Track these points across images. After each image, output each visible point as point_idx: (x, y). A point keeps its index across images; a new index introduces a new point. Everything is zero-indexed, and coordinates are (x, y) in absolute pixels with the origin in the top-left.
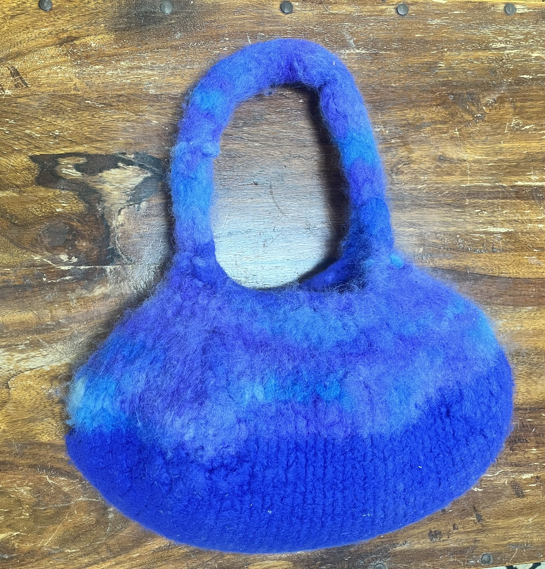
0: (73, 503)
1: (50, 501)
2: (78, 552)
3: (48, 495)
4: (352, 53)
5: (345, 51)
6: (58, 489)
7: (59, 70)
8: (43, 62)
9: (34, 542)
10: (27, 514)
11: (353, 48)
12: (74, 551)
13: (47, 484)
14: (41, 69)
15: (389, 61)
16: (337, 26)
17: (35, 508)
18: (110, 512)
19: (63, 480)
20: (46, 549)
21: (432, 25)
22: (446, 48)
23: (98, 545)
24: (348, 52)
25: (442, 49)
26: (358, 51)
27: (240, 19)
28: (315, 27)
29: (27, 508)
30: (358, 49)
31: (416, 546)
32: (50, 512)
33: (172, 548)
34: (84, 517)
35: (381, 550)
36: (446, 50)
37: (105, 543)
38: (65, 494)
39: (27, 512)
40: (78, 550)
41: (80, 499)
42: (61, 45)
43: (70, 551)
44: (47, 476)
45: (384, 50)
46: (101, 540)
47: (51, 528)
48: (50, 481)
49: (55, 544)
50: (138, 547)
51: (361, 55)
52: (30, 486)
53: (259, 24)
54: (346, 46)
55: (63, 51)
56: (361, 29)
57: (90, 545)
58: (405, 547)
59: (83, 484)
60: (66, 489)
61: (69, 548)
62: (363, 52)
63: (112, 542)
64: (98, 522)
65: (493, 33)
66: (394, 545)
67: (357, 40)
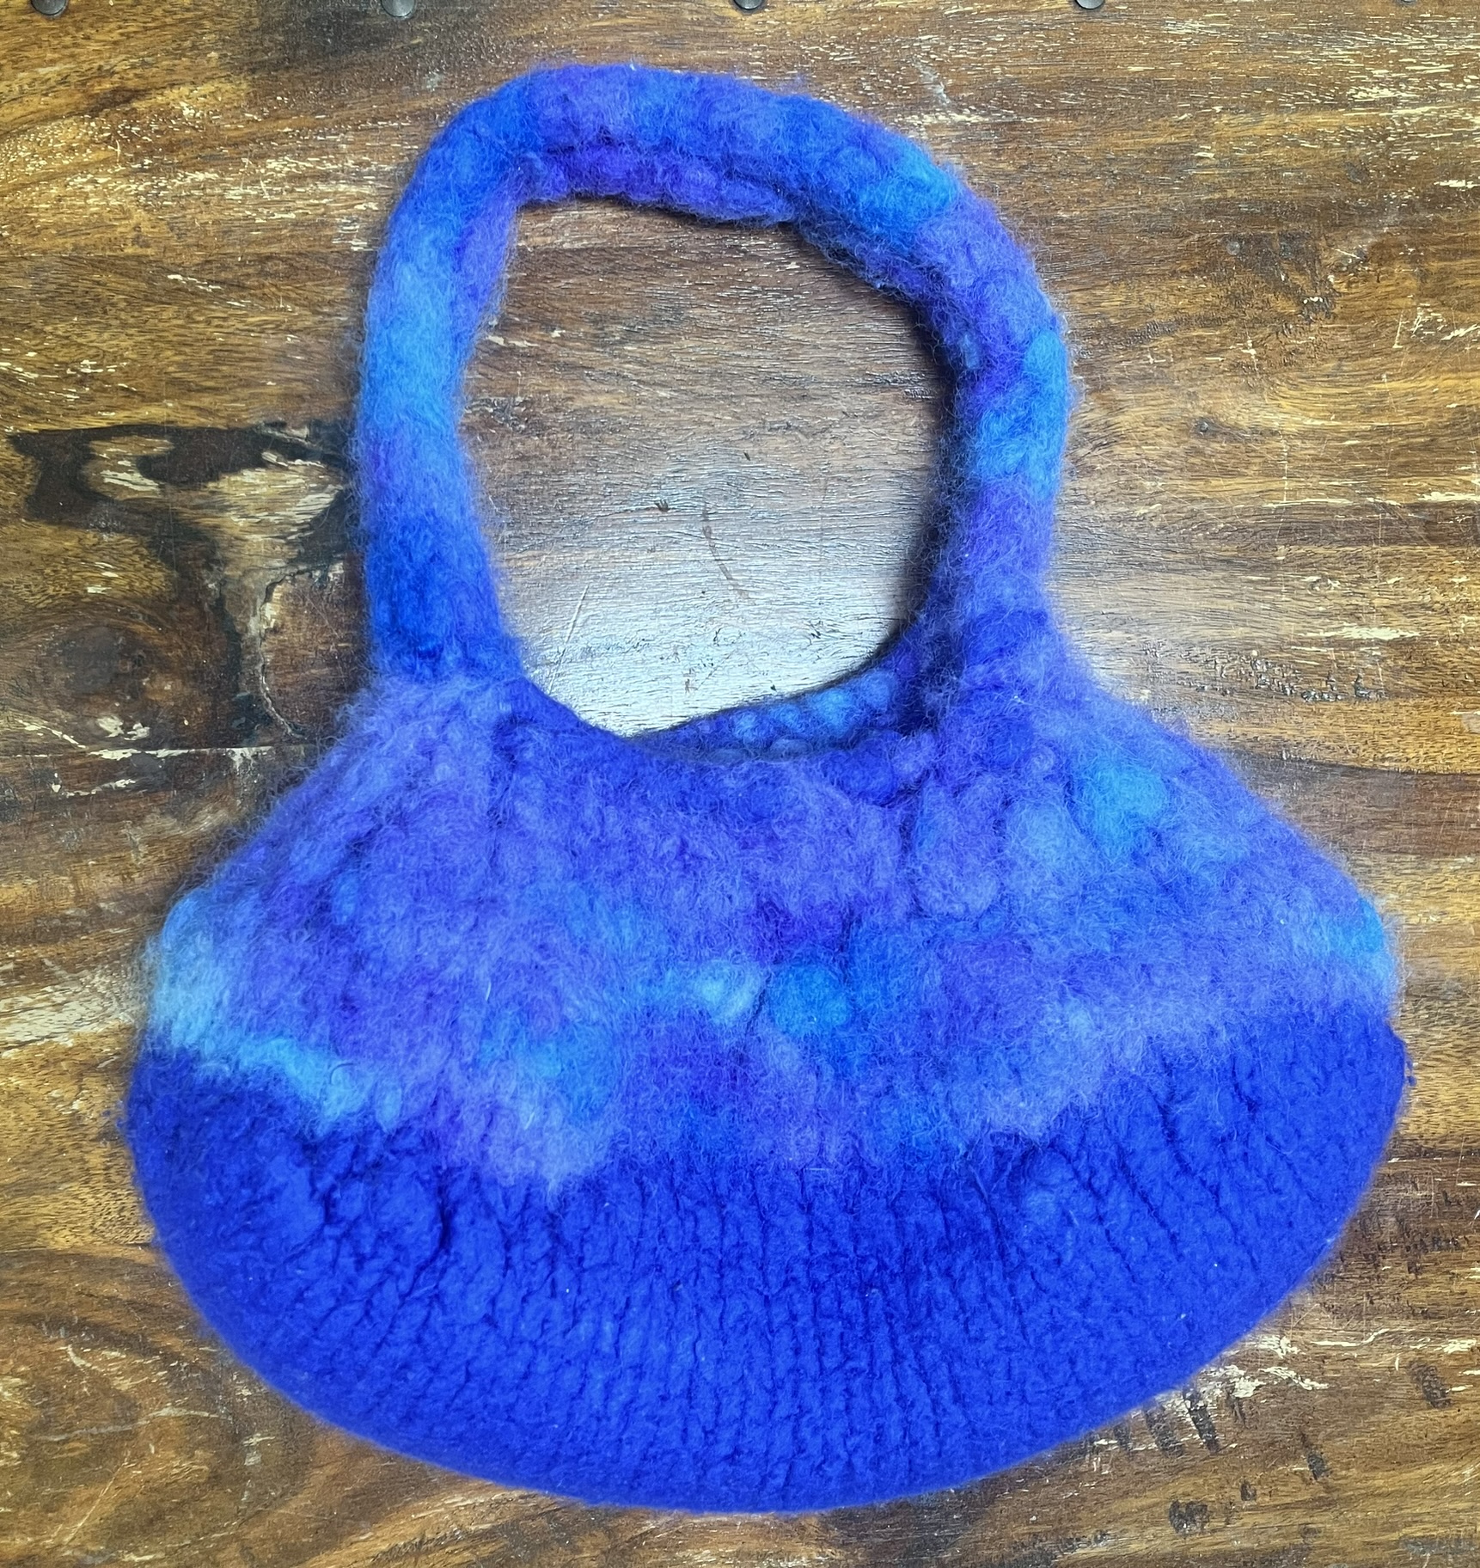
0: (142, 1422)
1: (79, 1418)
2: (161, 1560)
3: (72, 1400)
4: (941, 125)
5: (921, 118)
6: (102, 1384)
7: (89, 188)
8: (43, 162)
9: (34, 1533)
10: (15, 1455)
11: (944, 110)
12: (147, 1558)
13: (71, 1370)
14: (37, 183)
15: (1049, 146)
16: (899, 44)
17: (35, 1437)
18: (249, 1446)
19: (116, 1359)
20: (68, 1553)
21: (1175, 37)
22: (1219, 102)
23: (218, 1541)
24: (928, 119)
25: (1206, 106)
26: (958, 118)
27: (613, 30)
28: (832, 48)
29: (14, 1437)
30: (960, 112)
31: (1134, 1547)
32: (80, 1447)
33: (428, 1552)
34: (176, 1463)
35: (1032, 1556)
36: (1218, 109)
37: (237, 1538)
38: (121, 1397)
39: (11, 1449)
40: (160, 1555)
41: (164, 1412)
42: (94, 113)
43: (137, 1559)
44: (69, 1348)
45: (1037, 113)
46: (225, 1529)
47: (83, 1493)
48: (78, 1362)
49: (95, 1539)
50: (330, 1547)
51: (966, 128)
52: (22, 1376)
53: (668, 43)
54: (923, 103)
55: (101, 131)
56: (966, 52)
57: (194, 1542)
58: (1101, 1549)
59: (170, 1369)
60: (124, 1384)
61: (135, 1550)
62: (974, 119)
63: (256, 1532)
64: (215, 1479)
65: (1357, 57)
66: (1070, 1544)
67: (954, 86)
